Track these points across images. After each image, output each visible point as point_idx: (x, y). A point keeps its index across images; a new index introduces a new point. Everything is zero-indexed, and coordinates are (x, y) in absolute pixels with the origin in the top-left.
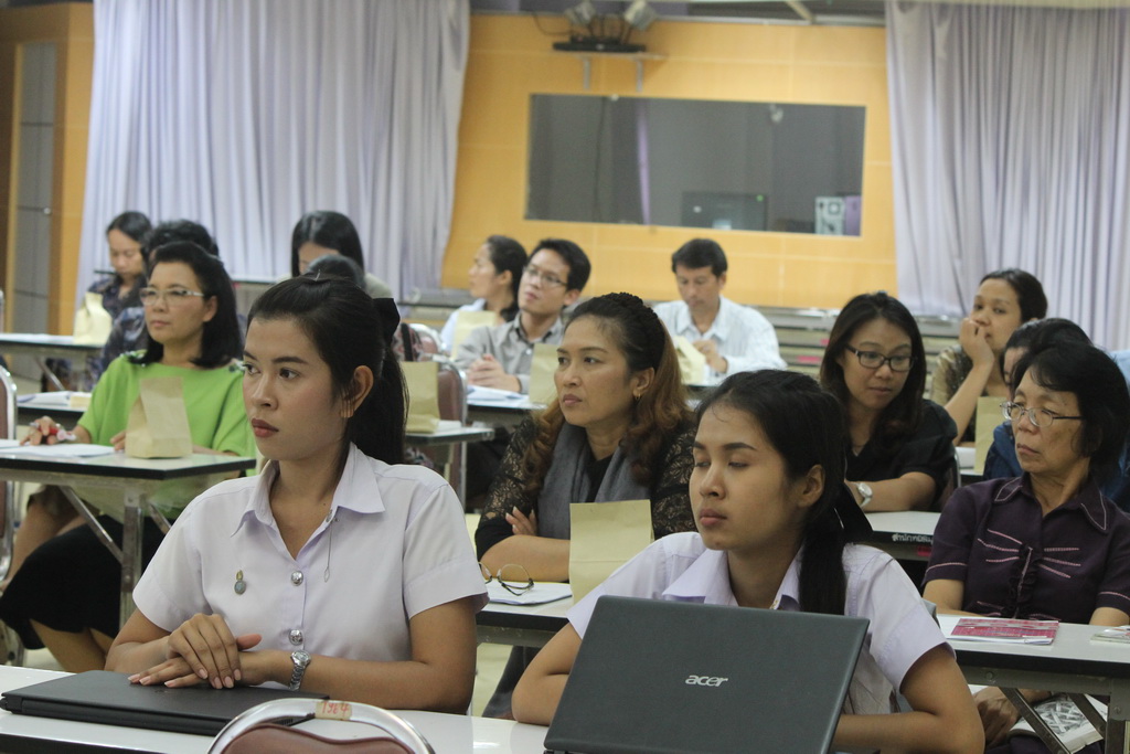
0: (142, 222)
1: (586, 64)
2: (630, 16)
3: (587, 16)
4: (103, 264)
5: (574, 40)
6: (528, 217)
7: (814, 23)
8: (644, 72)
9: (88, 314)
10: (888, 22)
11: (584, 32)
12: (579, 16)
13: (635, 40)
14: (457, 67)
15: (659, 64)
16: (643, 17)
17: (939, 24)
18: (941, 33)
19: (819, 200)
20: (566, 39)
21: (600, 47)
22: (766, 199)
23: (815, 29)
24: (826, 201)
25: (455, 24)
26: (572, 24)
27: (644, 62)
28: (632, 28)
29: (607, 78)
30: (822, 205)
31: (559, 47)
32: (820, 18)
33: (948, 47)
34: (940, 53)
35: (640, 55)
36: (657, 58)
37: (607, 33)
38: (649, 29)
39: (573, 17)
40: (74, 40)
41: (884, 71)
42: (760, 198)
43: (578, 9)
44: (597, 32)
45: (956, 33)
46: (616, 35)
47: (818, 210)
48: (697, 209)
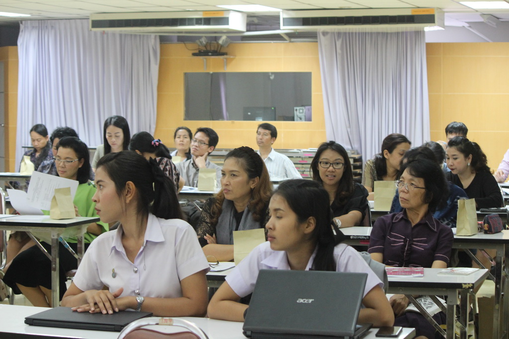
0: (43, 128)
1: (205, 60)
2: (220, 42)
3: (204, 43)
4: (25, 144)
5: (200, 51)
6: (185, 119)
7: (290, 42)
8: (227, 62)
9: (25, 163)
10: (318, 40)
11: (204, 49)
12: (201, 43)
13: (223, 51)
14: (156, 64)
15: (232, 60)
16: (226, 42)
17: (338, 40)
18: (339, 43)
19: (295, 108)
20: (197, 52)
21: (210, 54)
22: (275, 108)
23: (291, 43)
24: (298, 108)
25: (154, 47)
26: (199, 46)
27: (226, 59)
28: (222, 46)
29: (212, 65)
30: (296, 110)
31: (194, 54)
32: (293, 40)
33: (342, 49)
34: (339, 51)
35: (225, 56)
36: (232, 57)
37: (212, 49)
38: (228, 47)
39: (199, 43)
40: (11, 60)
41: (318, 59)
42: (273, 108)
43: (201, 40)
44: (209, 48)
45: (344, 41)
46: (216, 49)
47: (295, 112)
48: (249, 114)
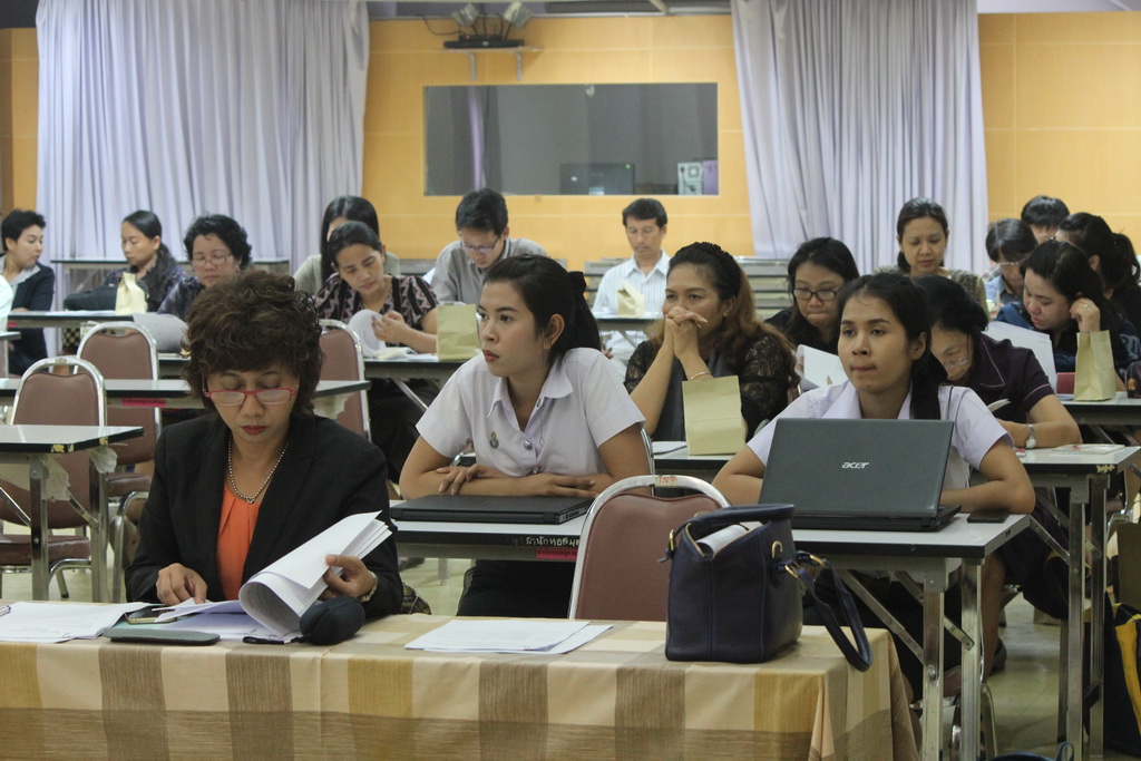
1: (472, 58)
2: (508, 16)
3: (471, 18)
4: (56, 256)
5: (462, 39)
6: (427, 194)
7: (668, 14)
8: (522, 63)
9: (127, 289)
10: (733, 10)
11: (469, 32)
12: (463, 17)
13: (513, 36)
14: (361, 68)
15: (538, 54)
16: (521, 15)
17: (778, 10)
18: (779, 18)
19: (680, 166)
20: (455, 38)
21: (486, 43)
22: (633, 166)
23: (670, 19)
24: (686, 166)
25: (356, 30)
26: (460, 25)
27: (522, 54)
28: (511, 25)
29: (490, 69)
30: (683, 170)
31: (449, 45)
32: (673, 10)
33: (787, 30)
34: (780, 34)
35: (520, 49)
36: (534, 50)
37: (490, 31)
38: (524, 26)
39: (459, 19)
40: (18, 62)
41: (731, 53)
42: (628, 166)
43: (462, 12)
44: (481, 31)
45: (792, 11)
46: (498, 33)
47: (680, 174)
48: (574, 179)
